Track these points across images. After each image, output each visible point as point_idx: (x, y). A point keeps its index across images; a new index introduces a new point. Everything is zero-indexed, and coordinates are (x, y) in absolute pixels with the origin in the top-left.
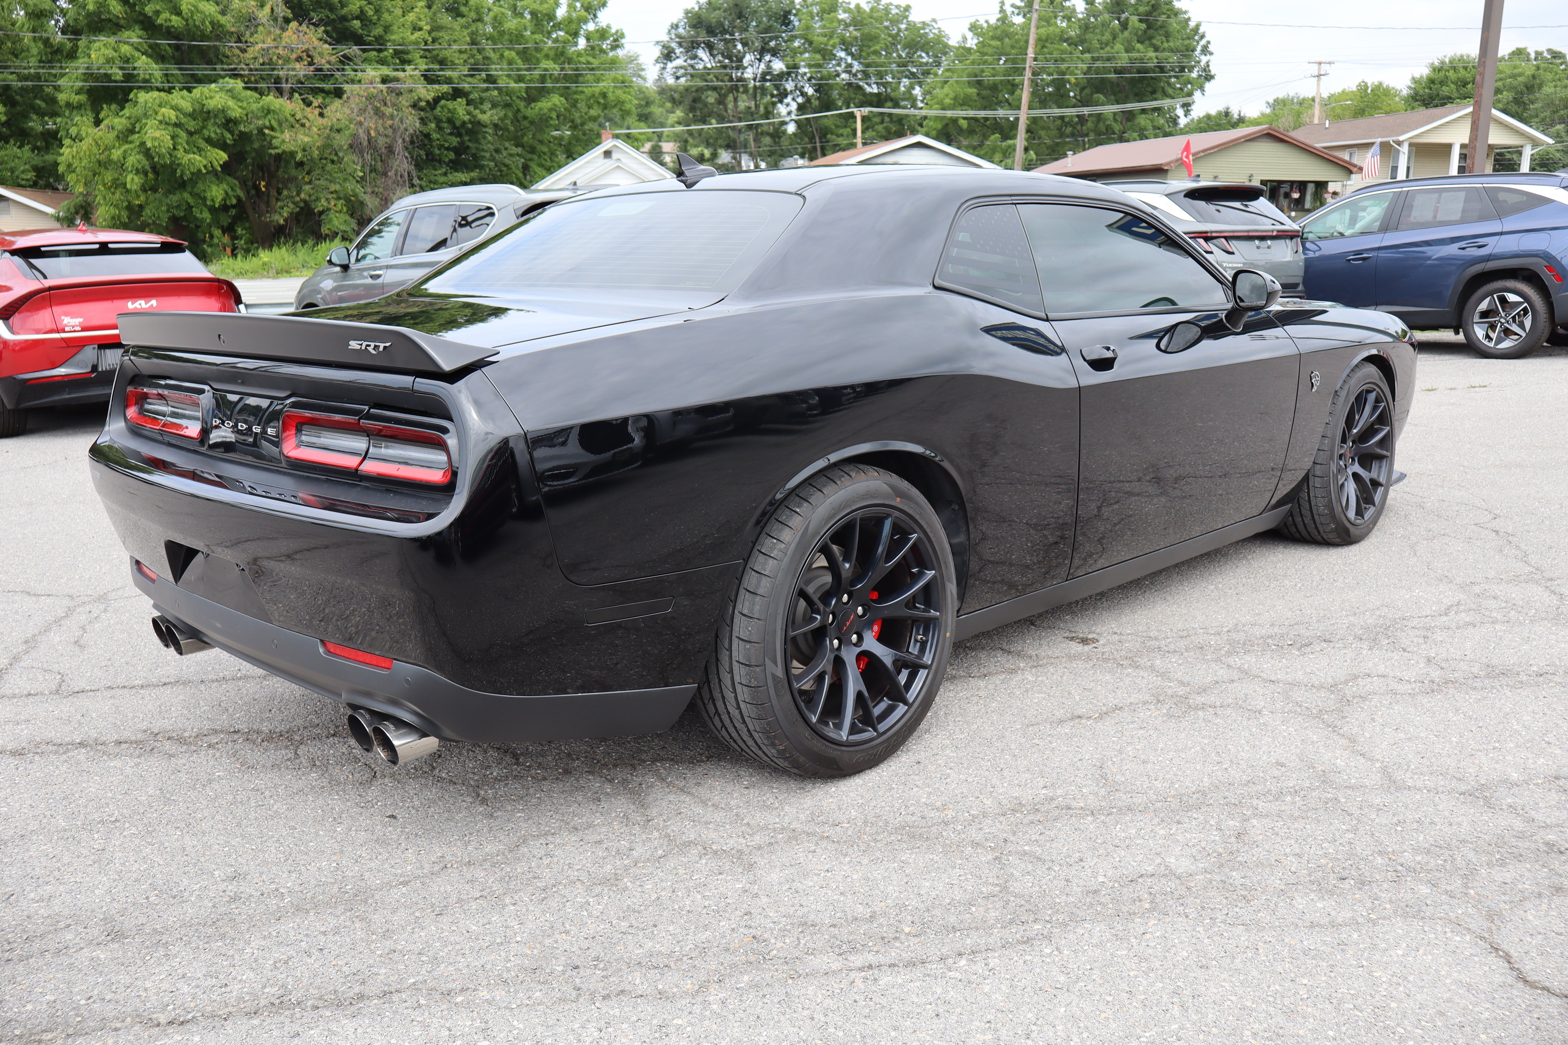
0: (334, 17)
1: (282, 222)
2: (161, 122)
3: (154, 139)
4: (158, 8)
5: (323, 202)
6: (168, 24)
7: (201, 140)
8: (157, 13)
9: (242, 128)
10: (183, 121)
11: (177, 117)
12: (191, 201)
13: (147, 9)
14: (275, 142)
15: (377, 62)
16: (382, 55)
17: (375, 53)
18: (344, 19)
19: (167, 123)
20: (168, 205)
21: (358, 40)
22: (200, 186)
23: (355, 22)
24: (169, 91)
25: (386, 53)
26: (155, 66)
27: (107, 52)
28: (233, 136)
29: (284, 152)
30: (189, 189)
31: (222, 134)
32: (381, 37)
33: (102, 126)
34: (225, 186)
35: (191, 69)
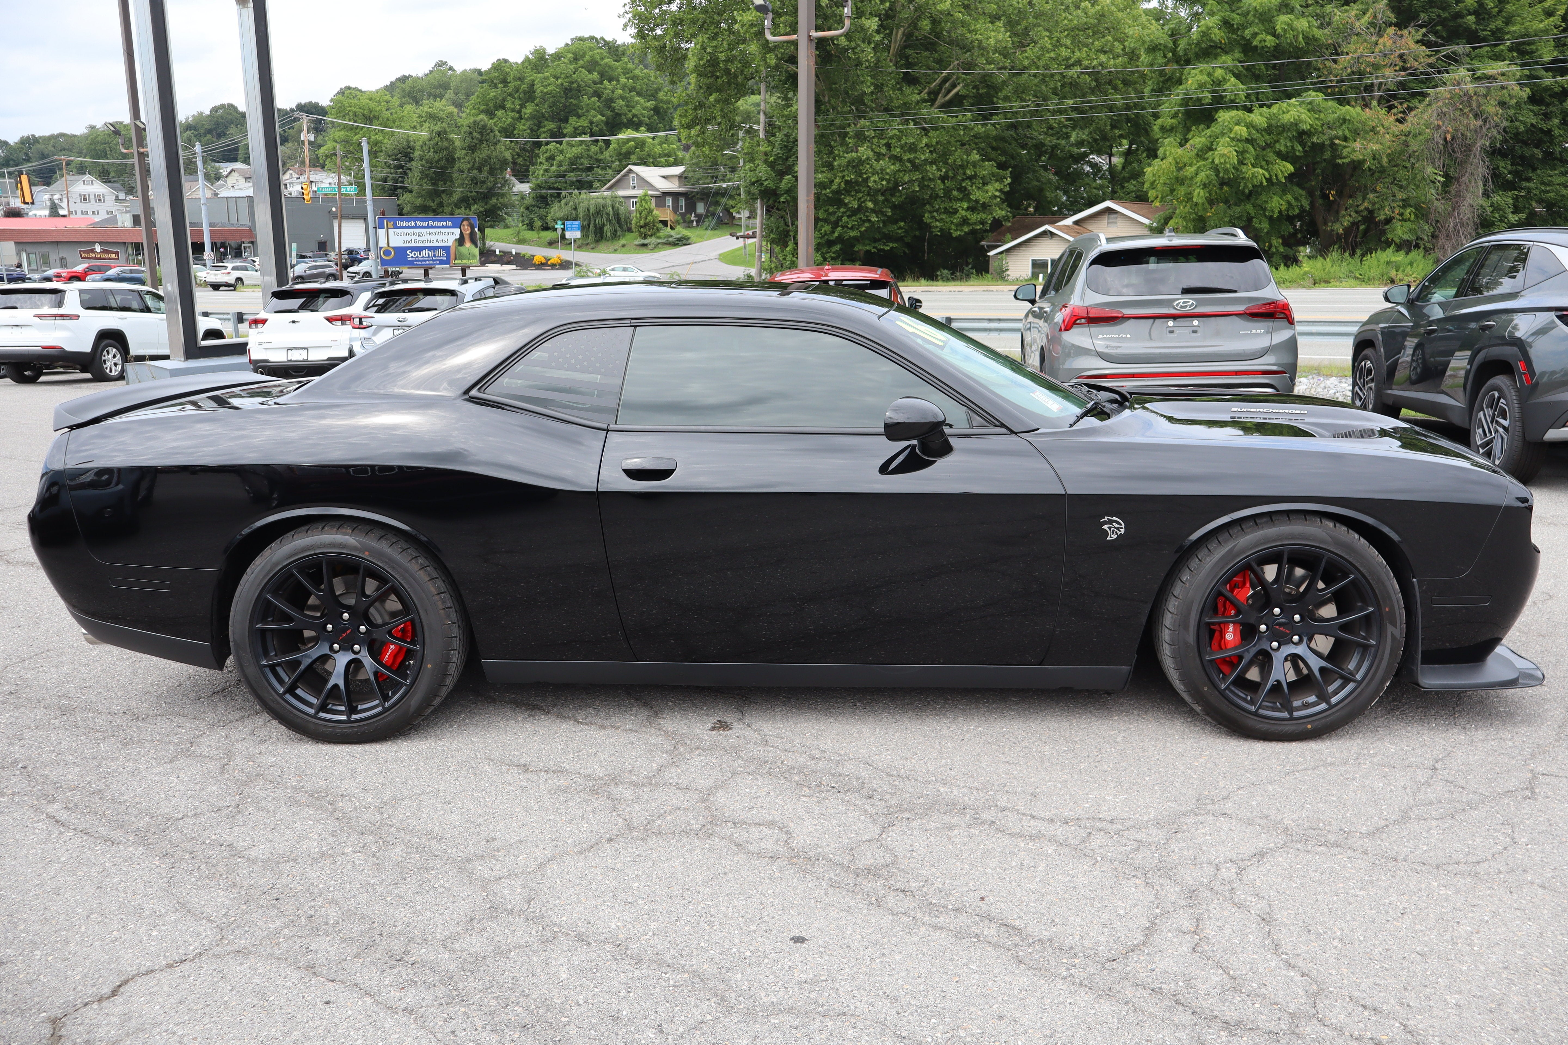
0: (1447, 15)
1: (1341, 231)
2: (1233, 139)
3: (1222, 155)
4: (1256, 30)
5: (1387, 211)
6: (1263, 44)
7: (1271, 154)
8: (1255, 35)
9: (1315, 139)
10: (1255, 137)
11: (1250, 134)
12: (1252, 212)
13: (1247, 32)
14: (1345, 152)
15: (1490, 58)
16: (1497, 49)
17: (1488, 48)
18: (1458, 15)
19: (1238, 140)
20: (1231, 216)
21: (1472, 37)
22: (1264, 197)
23: (1469, 17)
24: (1250, 110)
25: (1501, 47)
26: (1241, 86)
27: (1201, 77)
28: (1304, 147)
29: (1353, 161)
30: (1252, 201)
31: (1292, 147)
32: (1499, 30)
33: (1188, 145)
34: (1289, 197)
35: (1284, 86)
